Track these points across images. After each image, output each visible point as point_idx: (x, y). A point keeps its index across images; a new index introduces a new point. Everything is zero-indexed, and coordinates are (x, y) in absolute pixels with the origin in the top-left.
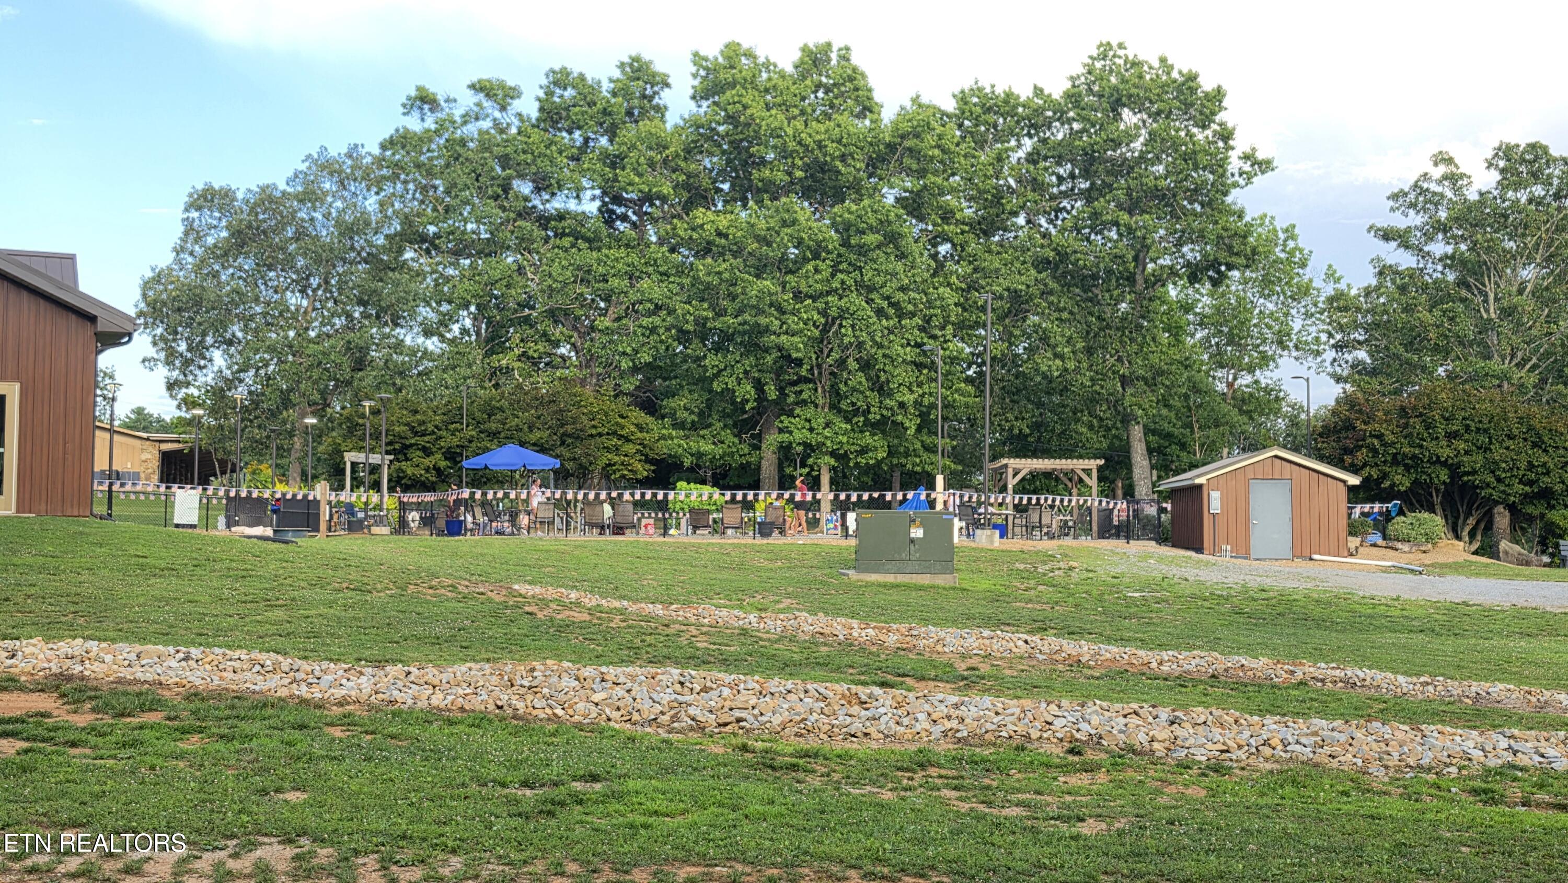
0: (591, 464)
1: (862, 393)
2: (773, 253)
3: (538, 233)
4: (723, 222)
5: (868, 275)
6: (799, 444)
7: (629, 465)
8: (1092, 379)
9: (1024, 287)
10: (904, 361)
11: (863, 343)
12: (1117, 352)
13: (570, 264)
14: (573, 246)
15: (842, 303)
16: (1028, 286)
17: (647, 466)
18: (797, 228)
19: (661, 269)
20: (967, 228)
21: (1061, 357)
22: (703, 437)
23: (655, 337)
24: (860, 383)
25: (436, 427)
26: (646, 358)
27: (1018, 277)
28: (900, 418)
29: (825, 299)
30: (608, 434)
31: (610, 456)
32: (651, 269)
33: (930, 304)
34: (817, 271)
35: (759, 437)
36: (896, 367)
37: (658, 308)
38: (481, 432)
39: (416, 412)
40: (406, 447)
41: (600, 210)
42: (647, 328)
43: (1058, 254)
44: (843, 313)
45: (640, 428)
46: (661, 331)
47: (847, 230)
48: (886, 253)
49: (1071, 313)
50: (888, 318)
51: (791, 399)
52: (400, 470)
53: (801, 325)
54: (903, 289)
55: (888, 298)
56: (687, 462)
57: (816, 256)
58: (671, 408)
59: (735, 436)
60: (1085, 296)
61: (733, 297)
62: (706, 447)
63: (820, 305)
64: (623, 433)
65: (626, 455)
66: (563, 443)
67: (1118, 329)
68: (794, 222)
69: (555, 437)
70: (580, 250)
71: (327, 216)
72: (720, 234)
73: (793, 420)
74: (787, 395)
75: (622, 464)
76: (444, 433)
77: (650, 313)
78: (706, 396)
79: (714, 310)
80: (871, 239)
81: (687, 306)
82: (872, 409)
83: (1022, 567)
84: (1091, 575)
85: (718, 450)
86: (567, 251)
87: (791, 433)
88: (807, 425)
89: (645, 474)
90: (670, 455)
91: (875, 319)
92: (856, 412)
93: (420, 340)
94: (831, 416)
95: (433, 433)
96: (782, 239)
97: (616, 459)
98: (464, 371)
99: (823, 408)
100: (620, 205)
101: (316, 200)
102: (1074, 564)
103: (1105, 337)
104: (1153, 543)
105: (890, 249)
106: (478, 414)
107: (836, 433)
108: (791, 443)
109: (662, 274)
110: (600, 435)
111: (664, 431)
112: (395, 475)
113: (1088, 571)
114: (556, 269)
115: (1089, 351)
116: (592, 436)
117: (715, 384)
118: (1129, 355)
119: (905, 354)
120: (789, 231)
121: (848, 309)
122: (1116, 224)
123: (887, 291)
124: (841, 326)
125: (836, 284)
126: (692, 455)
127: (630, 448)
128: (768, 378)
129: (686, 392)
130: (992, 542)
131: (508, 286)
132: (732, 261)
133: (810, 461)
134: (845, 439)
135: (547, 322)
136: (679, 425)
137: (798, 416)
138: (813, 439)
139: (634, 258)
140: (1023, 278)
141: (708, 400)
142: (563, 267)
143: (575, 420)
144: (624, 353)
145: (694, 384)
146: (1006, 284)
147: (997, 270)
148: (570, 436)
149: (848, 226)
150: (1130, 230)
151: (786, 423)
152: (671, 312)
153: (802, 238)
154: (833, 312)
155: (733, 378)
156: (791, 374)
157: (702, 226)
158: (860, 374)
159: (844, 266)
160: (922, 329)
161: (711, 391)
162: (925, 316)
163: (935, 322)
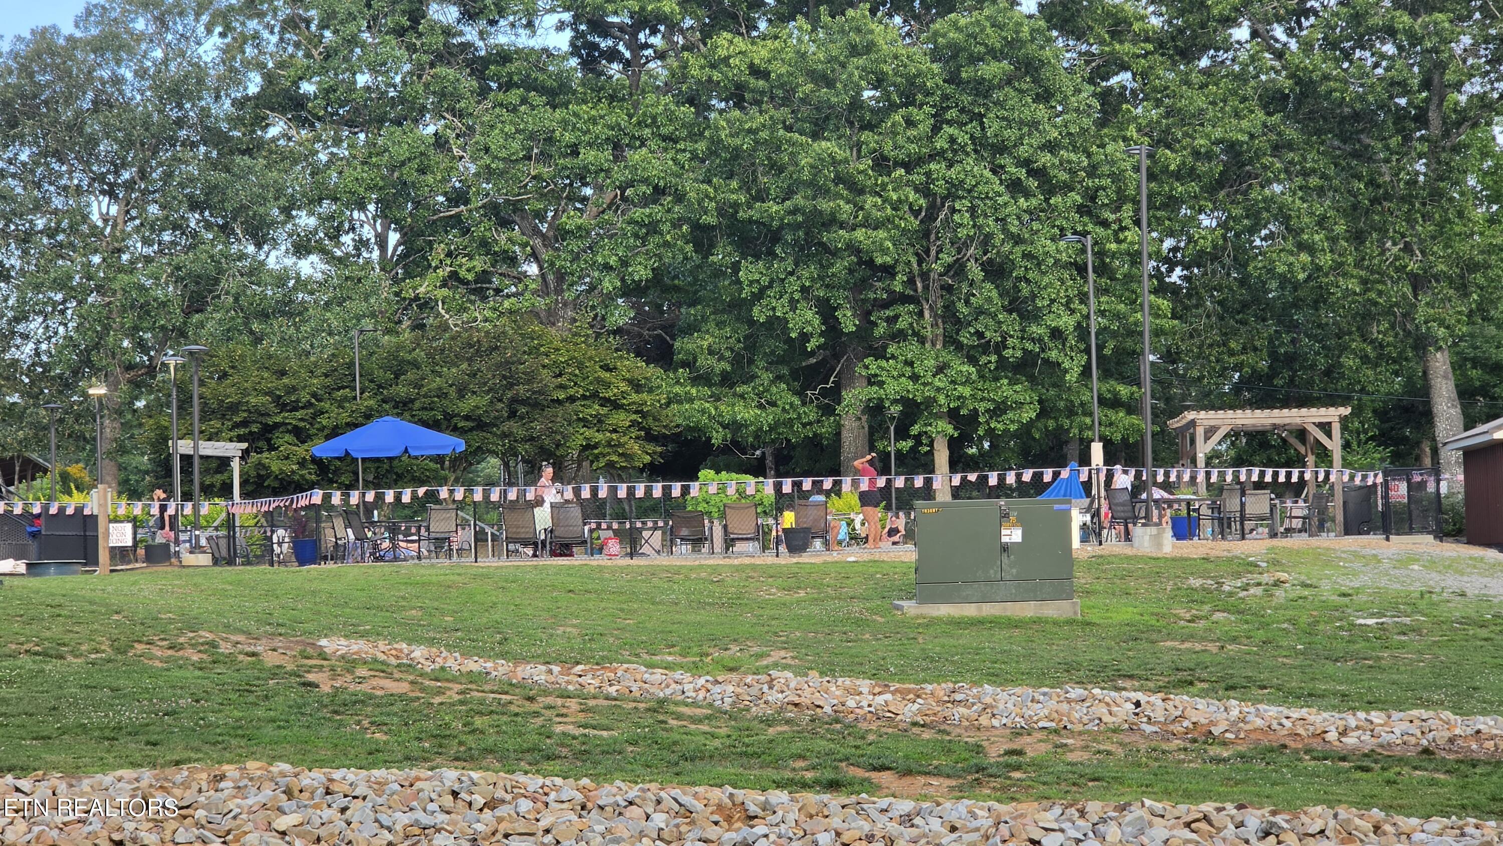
0: (558, 445)
1: (994, 316)
2: (839, 98)
3: (469, 83)
4: (760, 54)
5: (993, 127)
6: (895, 402)
7: (620, 445)
8: (1364, 282)
9: (1245, 138)
10: (1056, 261)
11: (989, 237)
12: (1403, 236)
13: (518, 131)
14: (524, 101)
15: (952, 173)
16: (1252, 136)
17: (650, 448)
18: (873, 56)
19: (664, 131)
20: (1150, 47)
21: (1310, 249)
22: (742, 396)
23: (657, 239)
24: (989, 300)
25: (314, 395)
26: (641, 272)
27: (1234, 121)
28: (1053, 355)
29: (926, 168)
30: (584, 397)
31: (588, 433)
32: (647, 132)
33: (1092, 171)
34: (910, 123)
35: (835, 394)
36: (1044, 273)
37: (659, 192)
38: (384, 401)
39: (283, 373)
40: (268, 429)
41: (572, 44)
42: (641, 224)
43: (1299, 82)
44: (954, 190)
45: (637, 386)
46: (666, 227)
47: (955, 56)
48: (1021, 91)
49: (1323, 176)
50: (1027, 195)
51: (881, 329)
52: (260, 465)
53: (889, 211)
54: (1051, 147)
55: (1026, 163)
56: (718, 437)
57: (909, 102)
58: (688, 352)
59: (796, 393)
60: (1348, 148)
61: (777, 169)
62: (745, 413)
63: (918, 178)
64: (609, 394)
65: (615, 431)
66: (513, 414)
67: (1403, 199)
68: (870, 48)
69: (500, 405)
70: (533, 108)
71: (141, 73)
72: (755, 71)
73: (884, 363)
74: (875, 324)
75: (609, 444)
76: (326, 405)
77: (646, 201)
78: (744, 330)
79: (748, 190)
80: (991, 70)
81: (705, 186)
82: (1010, 342)
83: (1196, 582)
84: (1306, 593)
85: (767, 418)
86: (514, 110)
87: (881, 384)
88: (908, 371)
89: (648, 459)
90: (688, 428)
91: (1006, 198)
92: (986, 348)
93: (289, 261)
94: (945, 356)
95: (309, 405)
96: (851, 75)
97: (599, 437)
98: (356, 306)
99: (934, 344)
100: (605, 35)
101: (120, 47)
102: (1284, 576)
103: (1382, 213)
104: (1430, 538)
105: (1026, 84)
106: (378, 374)
107: (953, 382)
108: (881, 400)
109: (664, 138)
110: (572, 399)
111: (677, 389)
112: (253, 473)
113: (1305, 585)
114: (495, 140)
115: (1358, 237)
116: (558, 402)
117: (756, 311)
118: (1421, 241)
119: (1058, 251)
120: (861, 61)
121: (962, 182)
122: (1390, 32)
123: (1023, 151)
124: (953, 211)
125: (940, 143)
126: (725, 427)
127: (622, 419)
128: (840, 297)
129: (711, 326)
130: (1159, 545)
131: (422, 171)
132: (772, 112)
133: (915, 430)
134: (967, 391)
135: (486, 224)
136: (701, 379)
137: (893, 357)
138: (918, 393)
139: (619, 116)
140: (1245, 124)
141: (746, 337)
142: (507, 136)
143: (531, 378)
144: (607, 267)
145: (723, 311)
146: (1218, 133)
147: (1201, 111)
148: (524, 402)
149: (956, 50)
150: (1415, 40)
151: (874, 369)
152: (680, 198)
153: (882, 73)
154: (939, 187)
155: (785, 300)
156: (878, 291)
157: (726, 60)
158: (988, 285)
159: (952, 114)
160: (1081, 210)
161: (752, 323)
162: (1087, 188)
163: (1102, 199)
